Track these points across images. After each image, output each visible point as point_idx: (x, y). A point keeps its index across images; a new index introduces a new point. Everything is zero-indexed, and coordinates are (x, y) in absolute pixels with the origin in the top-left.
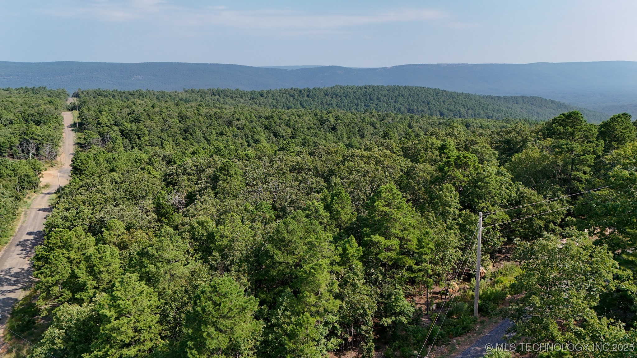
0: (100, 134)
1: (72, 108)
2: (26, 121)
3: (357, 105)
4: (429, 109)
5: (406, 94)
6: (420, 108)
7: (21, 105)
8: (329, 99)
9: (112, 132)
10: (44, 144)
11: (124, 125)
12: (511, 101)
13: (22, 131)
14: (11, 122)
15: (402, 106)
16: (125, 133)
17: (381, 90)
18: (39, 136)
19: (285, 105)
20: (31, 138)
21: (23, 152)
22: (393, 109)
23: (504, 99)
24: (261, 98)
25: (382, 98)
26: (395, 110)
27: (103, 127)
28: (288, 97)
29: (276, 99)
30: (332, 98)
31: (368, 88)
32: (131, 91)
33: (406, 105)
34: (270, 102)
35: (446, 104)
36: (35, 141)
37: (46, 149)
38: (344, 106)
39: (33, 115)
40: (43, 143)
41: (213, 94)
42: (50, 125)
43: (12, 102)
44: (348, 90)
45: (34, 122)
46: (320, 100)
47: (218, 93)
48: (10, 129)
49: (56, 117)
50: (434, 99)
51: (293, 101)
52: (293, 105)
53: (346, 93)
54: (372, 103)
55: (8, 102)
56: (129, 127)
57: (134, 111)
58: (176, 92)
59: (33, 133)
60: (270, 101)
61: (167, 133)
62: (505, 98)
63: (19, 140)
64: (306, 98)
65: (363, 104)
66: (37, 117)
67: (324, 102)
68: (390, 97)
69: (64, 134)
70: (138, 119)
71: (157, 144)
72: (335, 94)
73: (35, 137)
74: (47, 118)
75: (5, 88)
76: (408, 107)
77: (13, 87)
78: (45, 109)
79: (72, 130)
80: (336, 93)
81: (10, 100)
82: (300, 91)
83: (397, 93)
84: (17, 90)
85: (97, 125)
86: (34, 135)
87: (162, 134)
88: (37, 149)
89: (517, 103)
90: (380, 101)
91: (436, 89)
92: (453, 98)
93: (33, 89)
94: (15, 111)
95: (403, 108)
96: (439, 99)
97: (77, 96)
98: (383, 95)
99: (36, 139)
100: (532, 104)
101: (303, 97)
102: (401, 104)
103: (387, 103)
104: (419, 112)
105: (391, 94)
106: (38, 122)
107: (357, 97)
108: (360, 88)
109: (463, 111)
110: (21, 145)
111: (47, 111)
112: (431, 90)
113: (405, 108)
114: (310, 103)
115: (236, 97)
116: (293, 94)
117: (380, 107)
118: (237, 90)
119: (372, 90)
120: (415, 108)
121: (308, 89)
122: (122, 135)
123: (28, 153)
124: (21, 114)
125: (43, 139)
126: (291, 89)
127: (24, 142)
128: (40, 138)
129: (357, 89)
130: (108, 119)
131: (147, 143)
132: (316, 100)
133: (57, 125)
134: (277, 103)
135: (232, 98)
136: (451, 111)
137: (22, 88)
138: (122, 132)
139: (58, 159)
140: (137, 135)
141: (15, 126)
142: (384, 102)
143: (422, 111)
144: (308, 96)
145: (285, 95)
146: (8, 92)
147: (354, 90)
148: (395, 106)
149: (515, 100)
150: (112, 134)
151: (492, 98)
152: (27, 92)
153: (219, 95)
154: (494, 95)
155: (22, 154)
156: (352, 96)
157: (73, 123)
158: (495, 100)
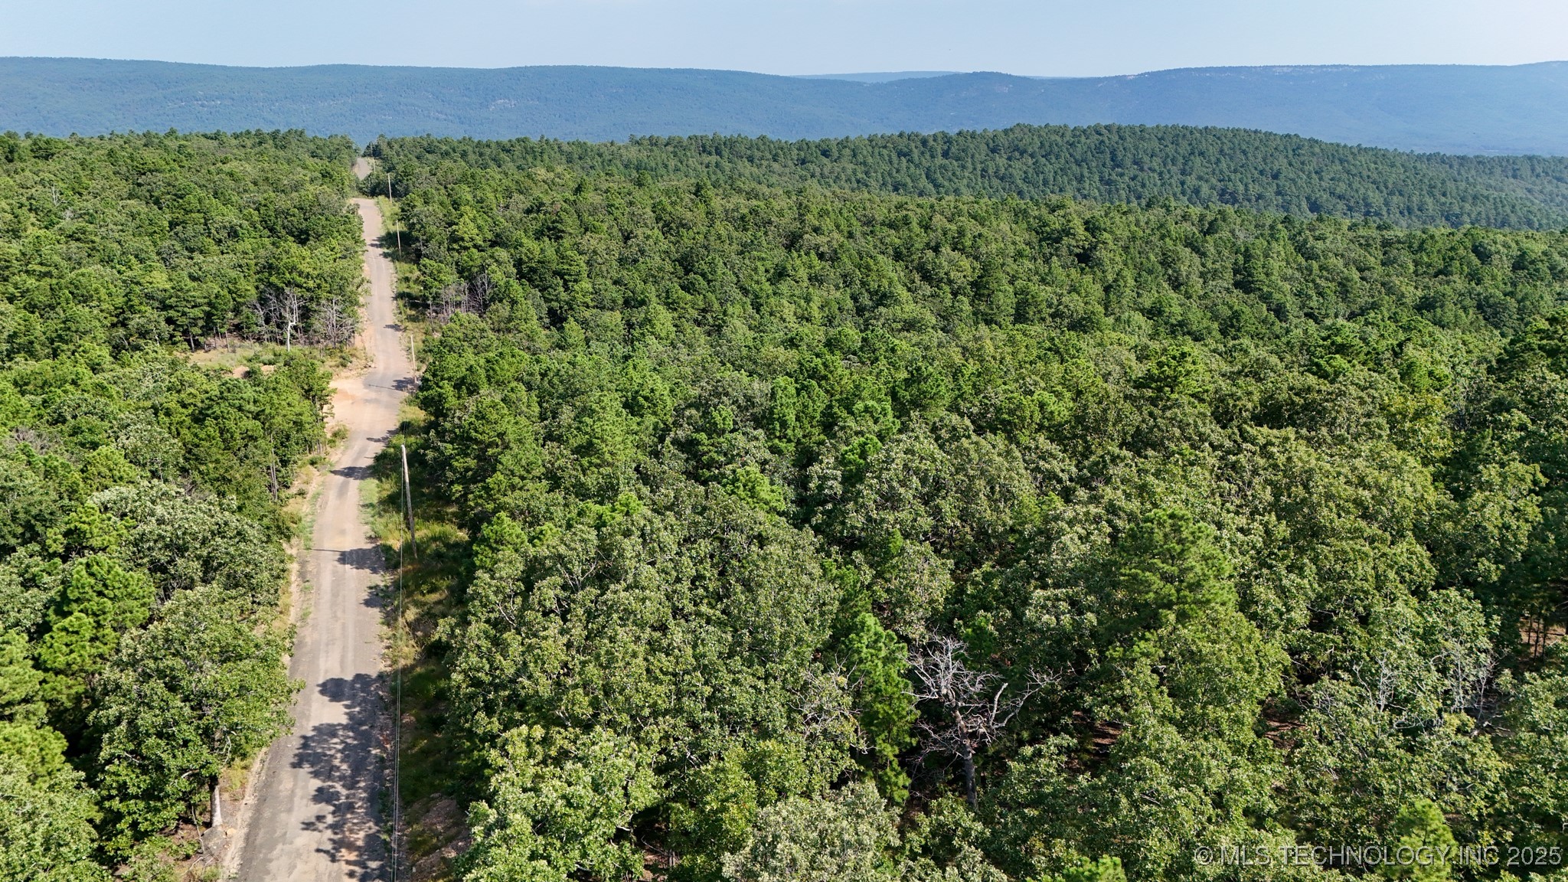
0: (461, 271)
1: (374, 190)
2: (272, 230)
3: (1080, 179)
4: (1278, 193)
5: (1213, 151)
6: (1254, 189)
7: (255, 184)
8: (1002, 161)
9: (494, 266)
10: (323, 302)
11: (521, 245)
12: (1498, 171)
13: (262, 261)
14: (233, 234)
15: (1201, 183)
16: (525, 270)
17: (1142, 139)
18: (308, 276)
19: (888, 179)
20: (288, 284)
21: (267, 321)
22: (1178, 190)
23: (1479, 163)
24: (825, 160)
25: (1146, 159)
26: (1183, 193)
27: (466, 248)
28: (894, 156)
29: (865, 163)
30: (1009, 159)
31: (1104, 131)
32: (504, 140)
33: (1214, 181)
34: (849, 172)
35: (1326, 177)
36: (297, 291)
37: (327, 315)
38: (1045, 183)
39: (286, 214)
40: (318, 298)
41: (704, 150)
42: (334, 242)
43: (231, 174)
44: (1053, 137)
45: (291, 233)
46: (979, 167)
47: (717, 149)
48: (231, 255)
49: (347, 221)
50: (1290, 164)
51: (908, 168)
52: (908, 180)
53: (1047, 145)
54: (1122, 175)
55: (223, 176)
56: (537, 251)
57: (542, 204)
58: (612, 144)
59: (293, 269)
60: (850, 167)
61: (637, 270)
62: (1480, 161)
63: (257, 288)
64: (940, 160)
65: (1097, 178)
66: (297, 220)
67: (990, 171)
68: (1167, 156)
69: (365, 266)
70: (554, 228)
71: (614, 301)
72: (1017, 149)
73: (300, 280)
74: (324, 222)
75: (208, 133)
76: (1220, 185)
77: (228, 129)
78: (316, 196)
79: (386, 255)
80: (1021, 145)
81: (226, 168)
82: (924, 142)
83: (1184, 148)
84: (236, 136)
85: (449, 244)
86: (295, 275)
87: (625, 272)
88: (305, 314)
89: (1515, 177)
90: (1142, 170)
91: (1288, 136)
92: (1341, 161)
93: (274, 136)
94: (240, 202)
95: (1205, 190)
96: (1303, 163)
97: (375, 152)
98: (1149, 151)
99: (299, 286)
100: (1559, 179)
101: (932, 157)
102: (1200, 178)
103: (1161, 174)
104: (1249, 201)
105: (1170, 150)
106: (302, 232)
107: (1078, 157)
108: (1084, 132)
109: (1376, 198)
110: (263, 301)
111: (323, 203)
112: (1278, 141)
113: (1213, 188)
114: (954, 174)
115: (762, 158)
116: (905, 150)
117: (1143, 186)
118: (763, 138)
119: (1117, 138)
120: (1241, 188)
121: (945, 135)
122: (521, 276)
123: (281, 325)
124: (257, 209)
125: (319, 287)
126: (901, 135)
127: (271, 294)
128: (311, 284)
129: (1074, 136)
130: (479, 228)
131: (588, 300)
132: (969, 165)
133: (349, 243)
134: (866, 173)
135: (751, 159)
136: (1340, 197)
137: (248, 132)
138: (519, 263)
139: (357, 341)
140: (560, 274)
141: (246, 245)
142: (1153, 170)
143: (1259, 197)
144: (945, 154)
145: (885, 152)
146: (216, 143)
147: (1068, 137)
148: (1183, 183)
149: (1511, 166)
150: (494, 272)
151: (1443, 162)
152: (260, 143)
153: (719, 153)
154: (1449, 152)
155: (265, 328)
156: (1065, 154)
157: (383, 233)
158: (1451, 167)
